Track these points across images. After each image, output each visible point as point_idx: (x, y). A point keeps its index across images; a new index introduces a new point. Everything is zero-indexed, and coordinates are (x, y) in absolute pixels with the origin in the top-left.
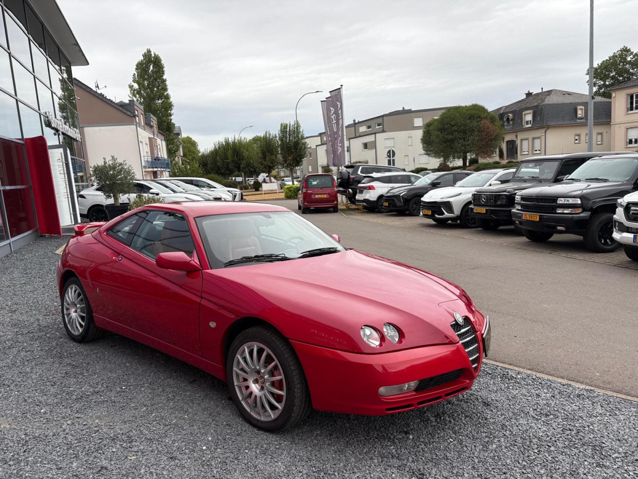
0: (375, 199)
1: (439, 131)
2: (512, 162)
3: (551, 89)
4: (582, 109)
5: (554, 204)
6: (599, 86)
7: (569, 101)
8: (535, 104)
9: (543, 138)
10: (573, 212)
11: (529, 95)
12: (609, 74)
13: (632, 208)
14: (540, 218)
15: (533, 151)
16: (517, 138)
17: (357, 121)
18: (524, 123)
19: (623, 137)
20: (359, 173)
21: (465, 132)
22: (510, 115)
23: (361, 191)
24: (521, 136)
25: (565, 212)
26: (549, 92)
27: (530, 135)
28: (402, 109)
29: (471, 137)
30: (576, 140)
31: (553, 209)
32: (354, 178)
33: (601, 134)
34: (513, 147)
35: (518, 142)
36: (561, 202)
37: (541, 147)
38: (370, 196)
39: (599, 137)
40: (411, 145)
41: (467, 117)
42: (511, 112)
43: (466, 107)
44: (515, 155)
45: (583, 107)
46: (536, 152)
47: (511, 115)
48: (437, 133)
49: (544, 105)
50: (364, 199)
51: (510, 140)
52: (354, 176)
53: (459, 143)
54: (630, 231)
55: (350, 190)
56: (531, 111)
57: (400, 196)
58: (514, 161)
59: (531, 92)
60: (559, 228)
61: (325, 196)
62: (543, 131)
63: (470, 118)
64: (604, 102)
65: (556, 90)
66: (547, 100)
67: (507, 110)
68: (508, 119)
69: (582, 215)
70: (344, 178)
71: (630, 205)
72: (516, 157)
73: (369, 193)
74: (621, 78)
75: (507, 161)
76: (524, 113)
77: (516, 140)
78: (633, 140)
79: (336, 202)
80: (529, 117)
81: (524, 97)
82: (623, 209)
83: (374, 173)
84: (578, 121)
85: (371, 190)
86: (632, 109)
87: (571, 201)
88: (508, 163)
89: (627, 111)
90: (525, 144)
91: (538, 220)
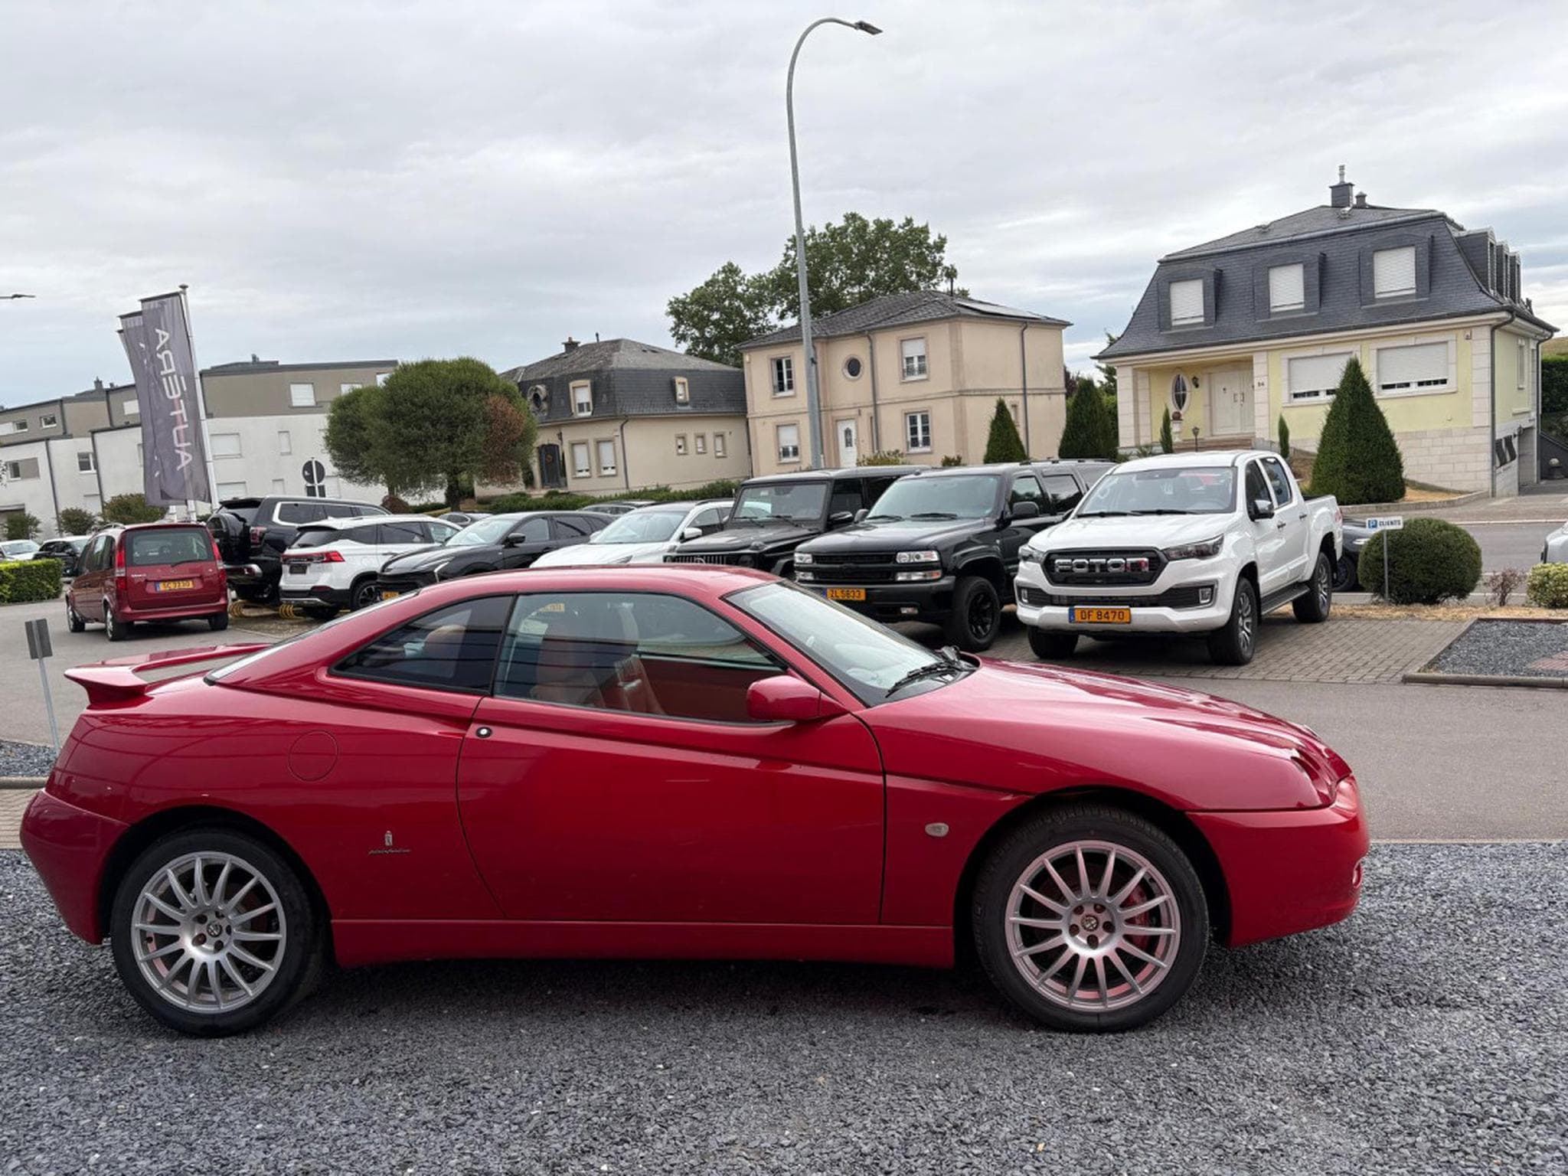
0: (346, 586)
1: (385, 419)
2: (556, 493)
3: (619, 337)
4: (684, 383)
5: (891, 565)
6: (692, 339)
7: (659, 366)
8: (593, 367)
9: (618, 441)
10: (928, 578)
11: (571, 345)
12: (709, 316)
13: (1057, 561)
14: (867, 595)
15: (599, 471)
16: (561, 439)
17: (106, 386)
18: (574, 408)
19: (772, 444)
20: (276, 518)
21: (451, 424)
22: (539, 386)
23: (300, 566)
24: (569, 435)
25: (914, 578)
26: (615, 344)
27: (592, 433)
28: (250, 360)
29: (468, 435)
30: (680, 447)
31: (889, 576)
32: (263, 534)
33: (722, 436)
34: (553, 461)
35: (565, 448)
36: (902, 561)
37: (616, 462)
38: (331, 580)
39: (700, 443)
40: (290, 453)
41: (453, 387)
42: (543, 382)
43: (444, 362)
44: (562, 479)
45: (685, 380)
46: (580, 474)
47: (542, 388)
48: (379, 422)
49: (612, 370)
50: (314, 588)
51: (546, 443)
52: (264, 529)
53: (437, 449)
54: (1056, 601)
55: (255, 567)
56: (587, 382)
57: (432, 573)
58: (560, 491)
59: (574, 340)
60: (905, 611)
61: (189, 585)
62: (617, 425)
63: (459, 391)
64: (719, 371)
65: (627, 341)
66: (615, 359)
67: (531, 377)
68: (536, 397)
69: (944, 582)
70: (232, 533)
71: (1052, 557)
72: (563, 484)
73: (330, 571)
74: (731, 327)
75: (544, 492)
76: (572, 384)
77: (558, 443)
78: (791, 449)
79: (222, 601)
80: (582, 395)
81: (562, 349)
82: (1039, 565)
83: (330, 518)
84: (679, 408)
85: (333, 564)
86: (782, 389)
87: (924, 557)
88: (547, 496)
89: (775, 393)
90: (581, 452)
91: (863, 597)
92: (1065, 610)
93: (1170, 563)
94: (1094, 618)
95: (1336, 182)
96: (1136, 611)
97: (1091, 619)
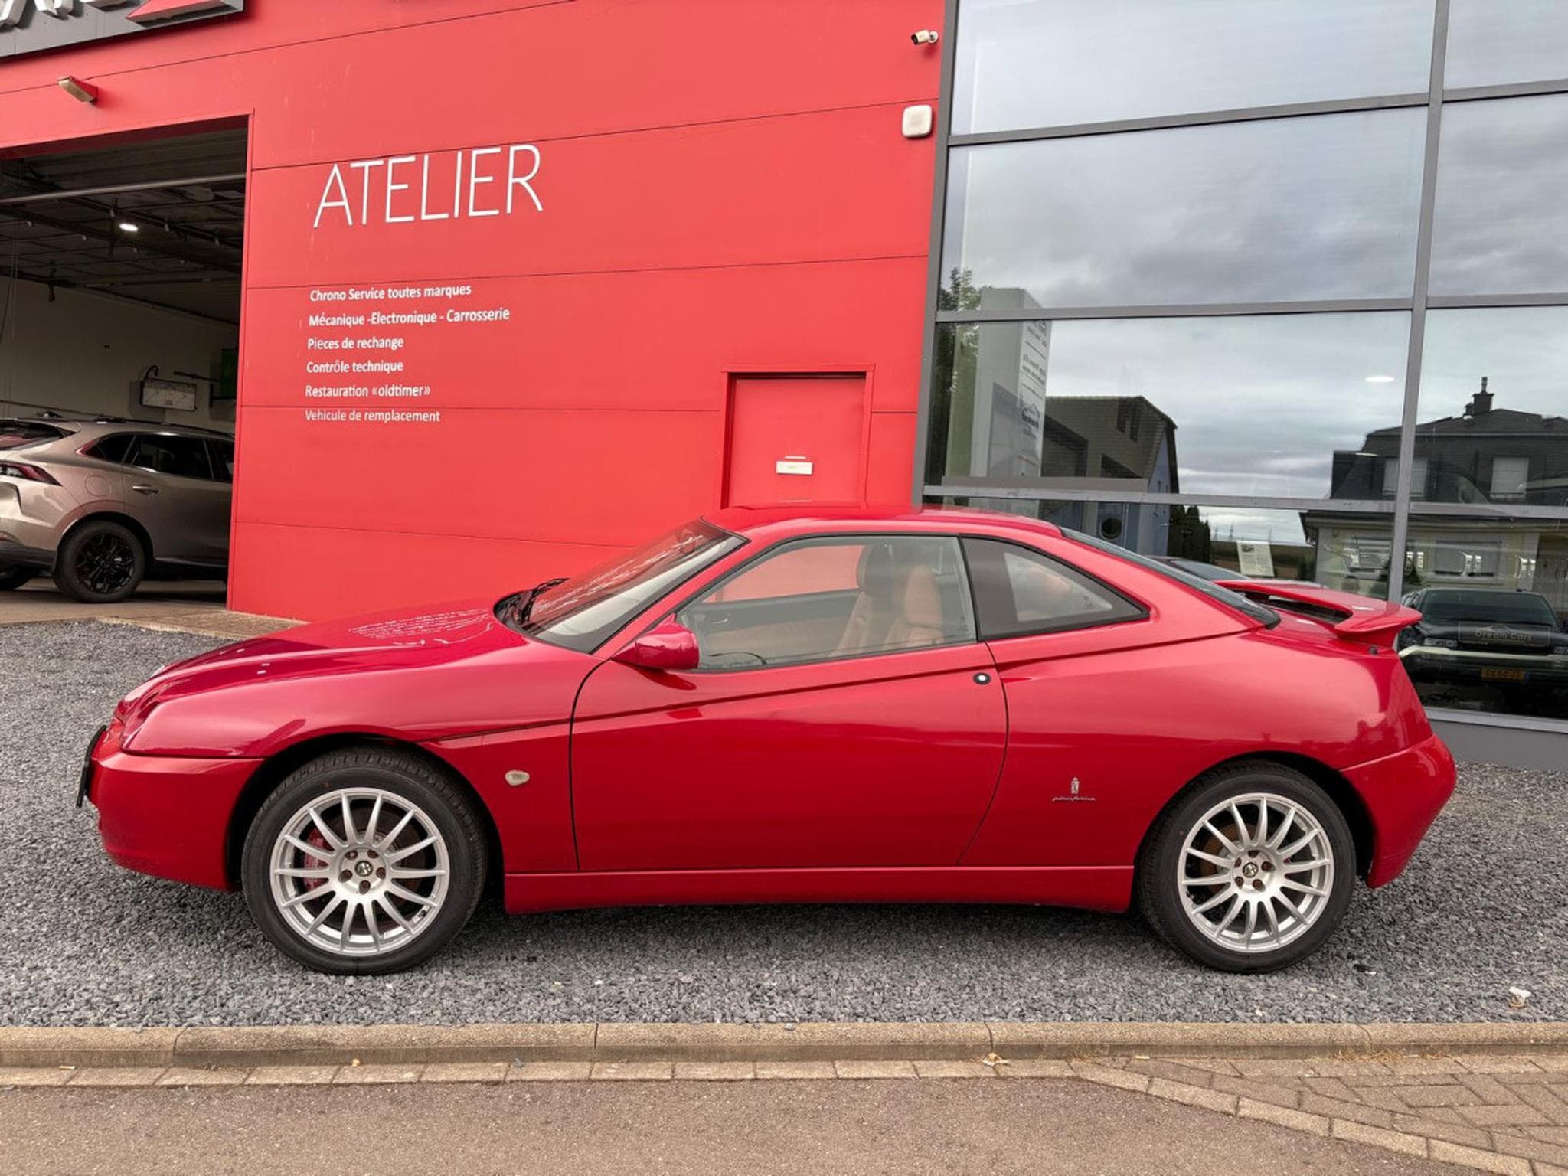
95: (1479, 391)
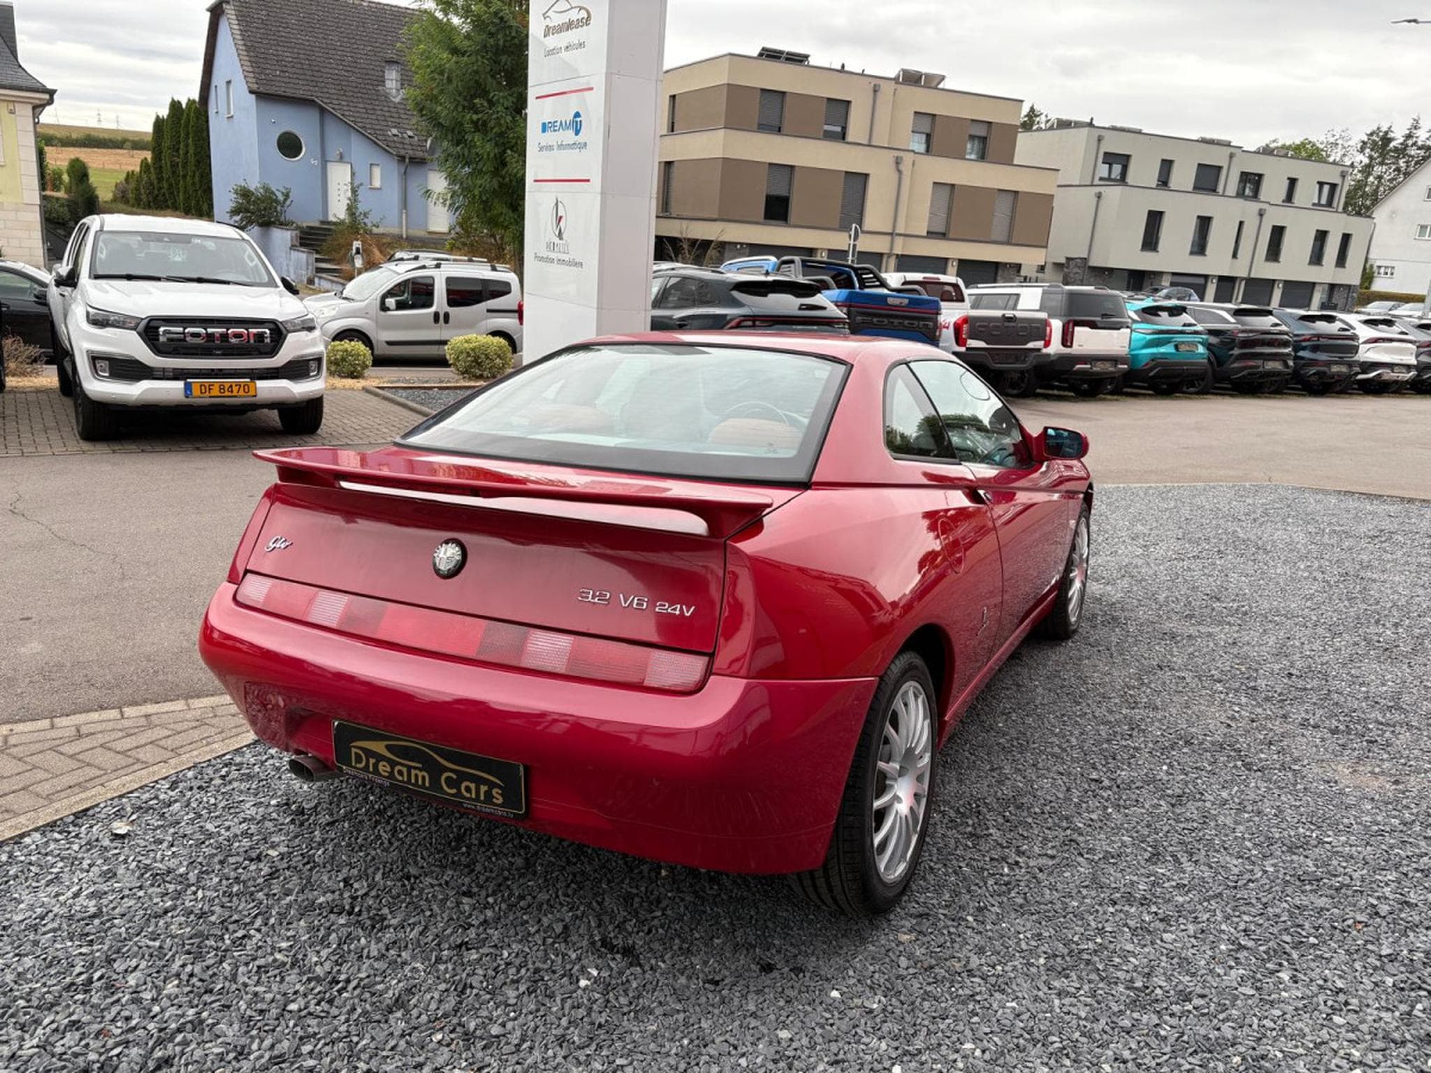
13: (163, 329)
54: (164, 374)
71: (155, 323)
82: (136, 333)
92: (180, 385)
93: (290, 335)
94: (215, 392)
96: (261, 384)
97: (212, 394)
